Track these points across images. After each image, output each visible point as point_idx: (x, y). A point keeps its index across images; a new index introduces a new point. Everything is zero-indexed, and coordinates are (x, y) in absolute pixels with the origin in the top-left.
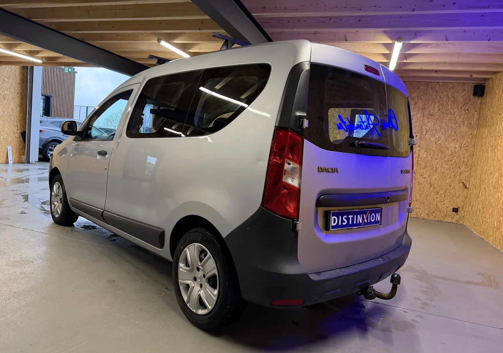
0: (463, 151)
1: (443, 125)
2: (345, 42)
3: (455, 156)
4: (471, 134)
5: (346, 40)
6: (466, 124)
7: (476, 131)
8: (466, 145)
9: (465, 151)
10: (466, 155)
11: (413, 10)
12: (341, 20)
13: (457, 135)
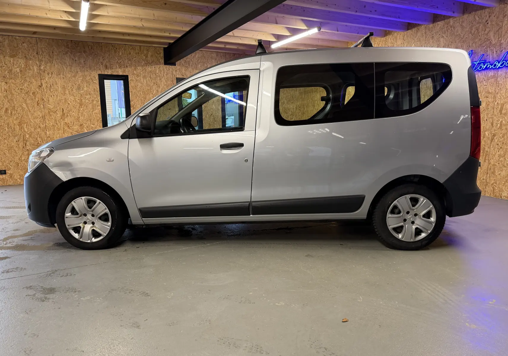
0: (298, 111)
1: (285, 92)
2: (276, 24)
3: (294, 115)
4: (301, 98)
5: (277, 23)
6: (298, 90)
7: (304, 95)
8: (299, 106)
9: (299, 111)
10: (300, 114)
11: (356, 12)
12: (291, 8)
13: (293, 99)
